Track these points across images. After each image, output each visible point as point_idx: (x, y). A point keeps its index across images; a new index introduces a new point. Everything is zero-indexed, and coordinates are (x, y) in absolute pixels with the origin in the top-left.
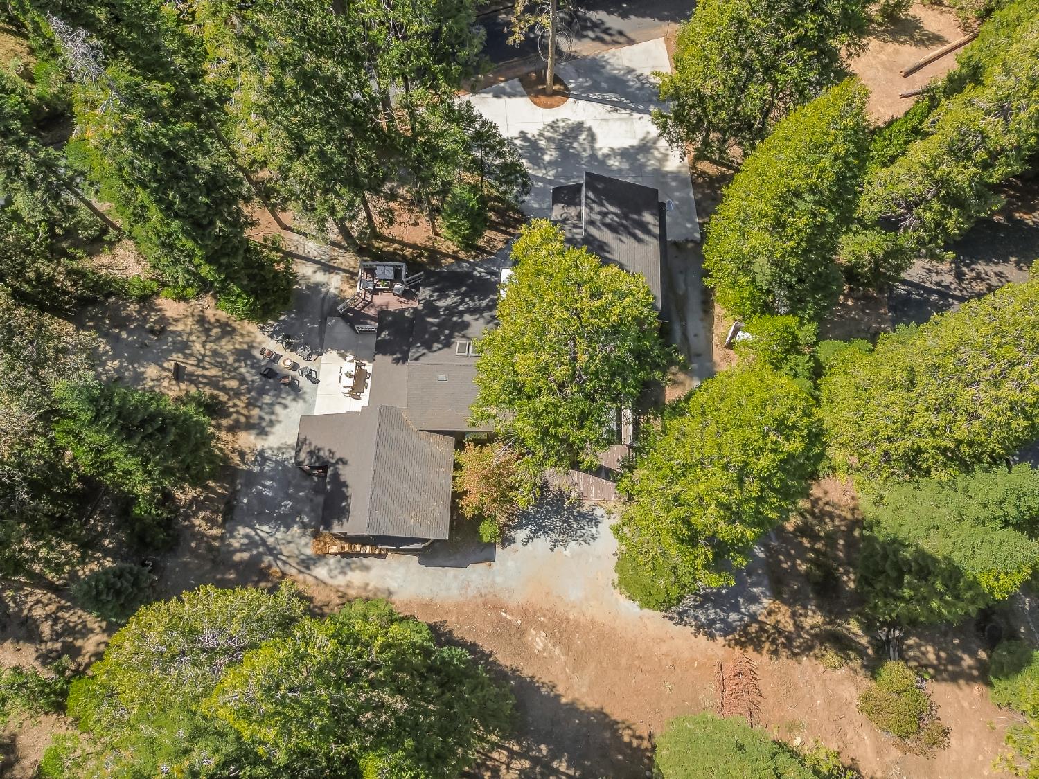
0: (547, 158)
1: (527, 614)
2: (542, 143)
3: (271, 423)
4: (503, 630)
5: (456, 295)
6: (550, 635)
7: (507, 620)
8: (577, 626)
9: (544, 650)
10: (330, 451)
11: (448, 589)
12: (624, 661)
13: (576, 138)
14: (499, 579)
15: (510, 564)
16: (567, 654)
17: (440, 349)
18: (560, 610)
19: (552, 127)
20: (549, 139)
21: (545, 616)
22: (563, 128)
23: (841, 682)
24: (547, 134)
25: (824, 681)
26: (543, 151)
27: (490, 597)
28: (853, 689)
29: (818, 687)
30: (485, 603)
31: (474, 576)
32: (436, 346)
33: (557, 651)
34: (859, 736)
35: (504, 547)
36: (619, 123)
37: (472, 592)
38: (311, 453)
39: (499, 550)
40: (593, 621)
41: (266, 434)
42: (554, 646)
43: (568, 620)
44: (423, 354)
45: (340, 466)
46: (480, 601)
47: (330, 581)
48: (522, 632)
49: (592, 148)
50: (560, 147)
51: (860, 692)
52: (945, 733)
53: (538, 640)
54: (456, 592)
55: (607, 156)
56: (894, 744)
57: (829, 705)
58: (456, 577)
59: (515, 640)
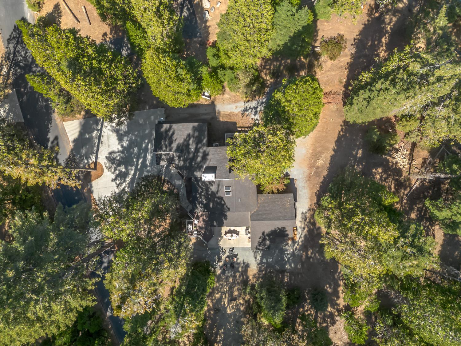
0: (124, 170)
1: (311, 166)
2: (117, 172)
3: (244, 263)
4: (317, 174)
5: (201, 198)
6: (318, 158)
7: (314, 173)
8: (314, 150)
9: (323, 160)
10: (260, 238)
11: (305, 193)
12: (324, 134)
13: (114, 159)
14: (301, 176)
15: (295, 173)
16: (324, 153)
17: (224, 201)
18: (309, 156)
19: (109, 168)
20: (115, 169)
21: (311, 160)
22: (109, 164)
23: (326, 66)
24: (113, 170)
25: (326, 71)
26: (121, 172)
27: (306, 179)
28: (328, 62)
29: (328, 73)
30: (309, 180)
31: (300, 185)
32: (223, 203)
33: (323, 156)
34: (342, 61)
35: (289, 176)
36: (110, 141)
37: (305, 185)
38: (260, 245)
39: (291, 177)
40: (312, 145)
41: (248, 264)
42: (321, 157)
43: (312, 153)
44: (227, 207)
45: (265, 234)
46: (308, 182)
47: (300, 233)
48: (318, 168)
49: (118, 152)
50: (119, 165)
51: (329, 60)
52: (339, 35)
53: (320, 162)
54: (306, 190)
55: (122, 146)
56: (344, 51)
57: (333, 70)
58: (301, 191)
59: (320, 170)
